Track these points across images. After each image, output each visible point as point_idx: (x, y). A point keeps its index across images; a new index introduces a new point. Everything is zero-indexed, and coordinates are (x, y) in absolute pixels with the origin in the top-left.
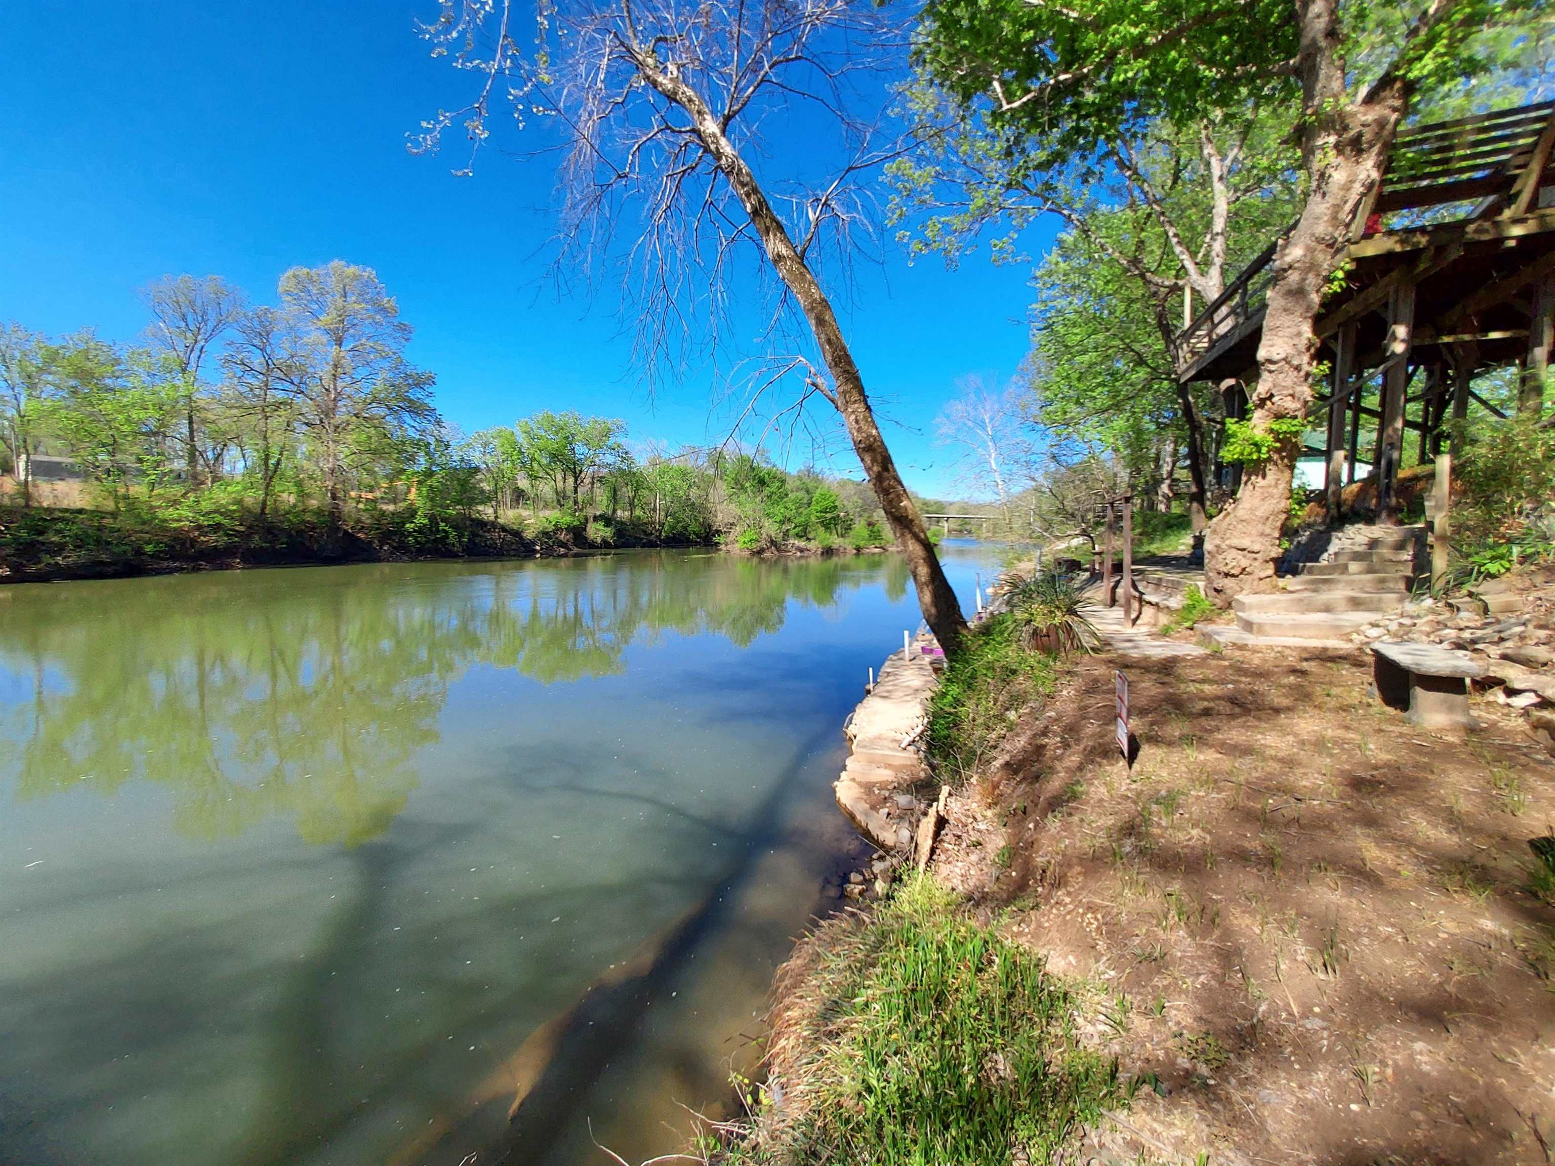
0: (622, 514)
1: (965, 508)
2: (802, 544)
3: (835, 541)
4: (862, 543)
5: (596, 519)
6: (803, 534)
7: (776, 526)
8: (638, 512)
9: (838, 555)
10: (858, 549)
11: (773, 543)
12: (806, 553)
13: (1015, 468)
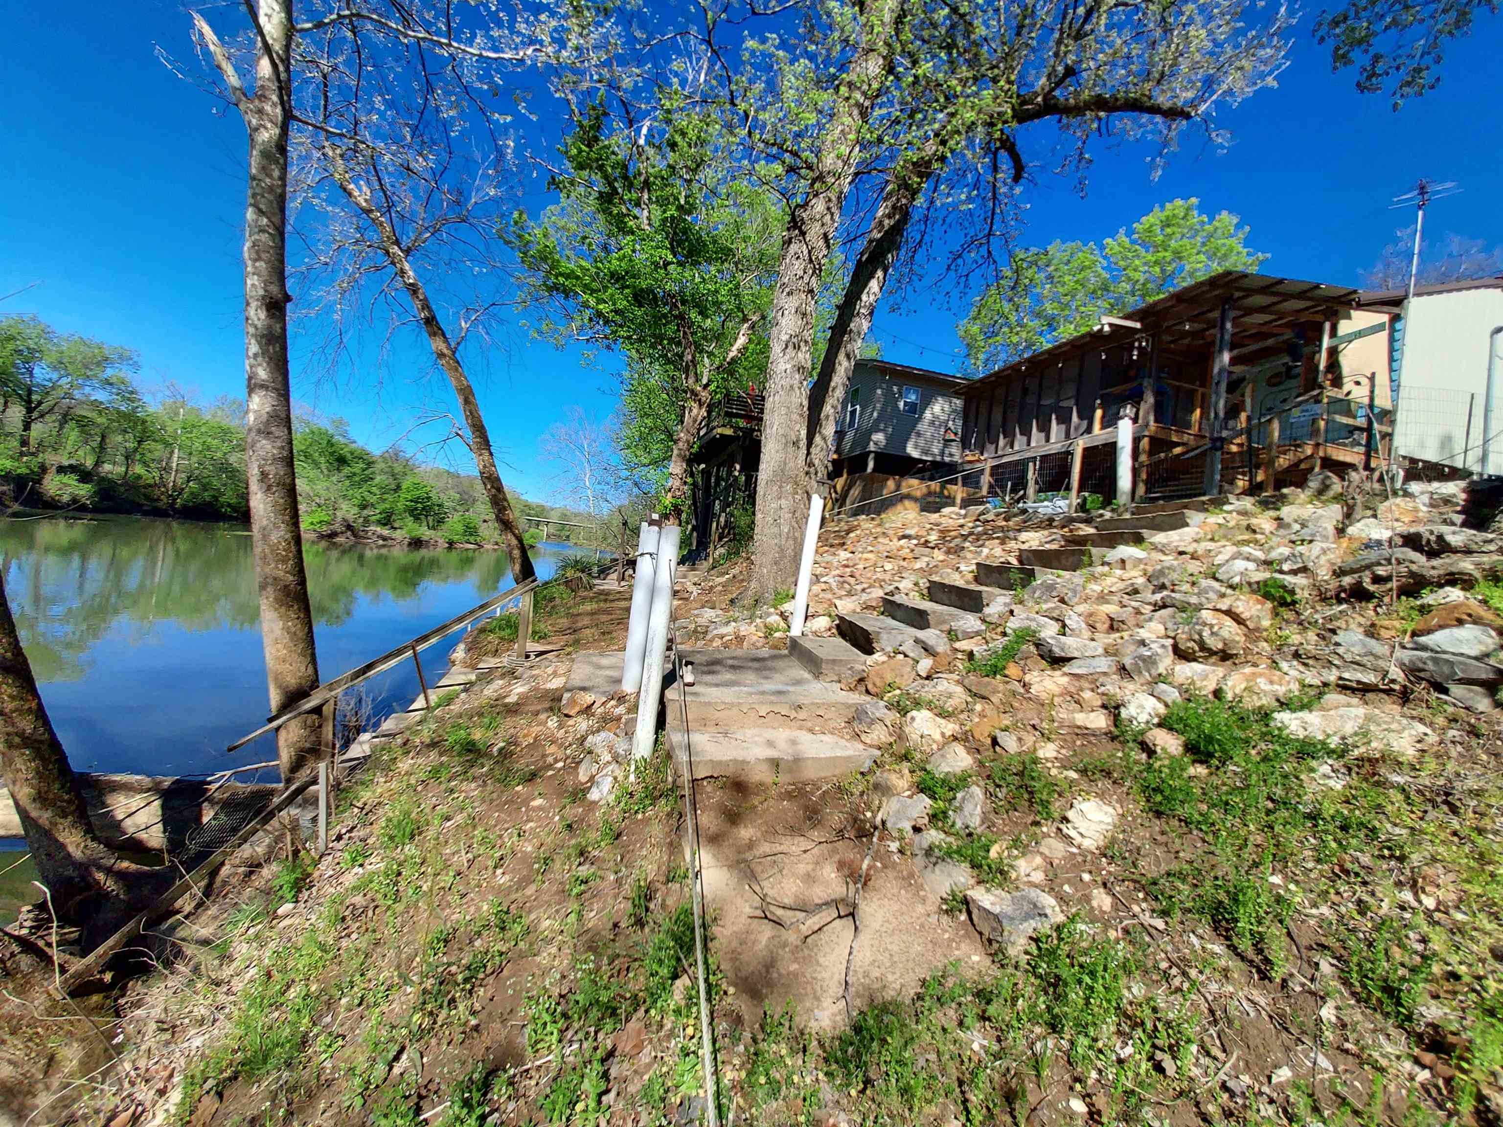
0: (112, 469)
1: (564, 516)
2: (386, 532)
3: (424, 532)
4: (456, 538)
5: (61, 470)
6: (387, 521)
7: (355, 510)
8: (139, 469)
9: (427, 547)
10: (451, 544)
11: (349, 527)
12: (390, 542)
13: (606, 487)
